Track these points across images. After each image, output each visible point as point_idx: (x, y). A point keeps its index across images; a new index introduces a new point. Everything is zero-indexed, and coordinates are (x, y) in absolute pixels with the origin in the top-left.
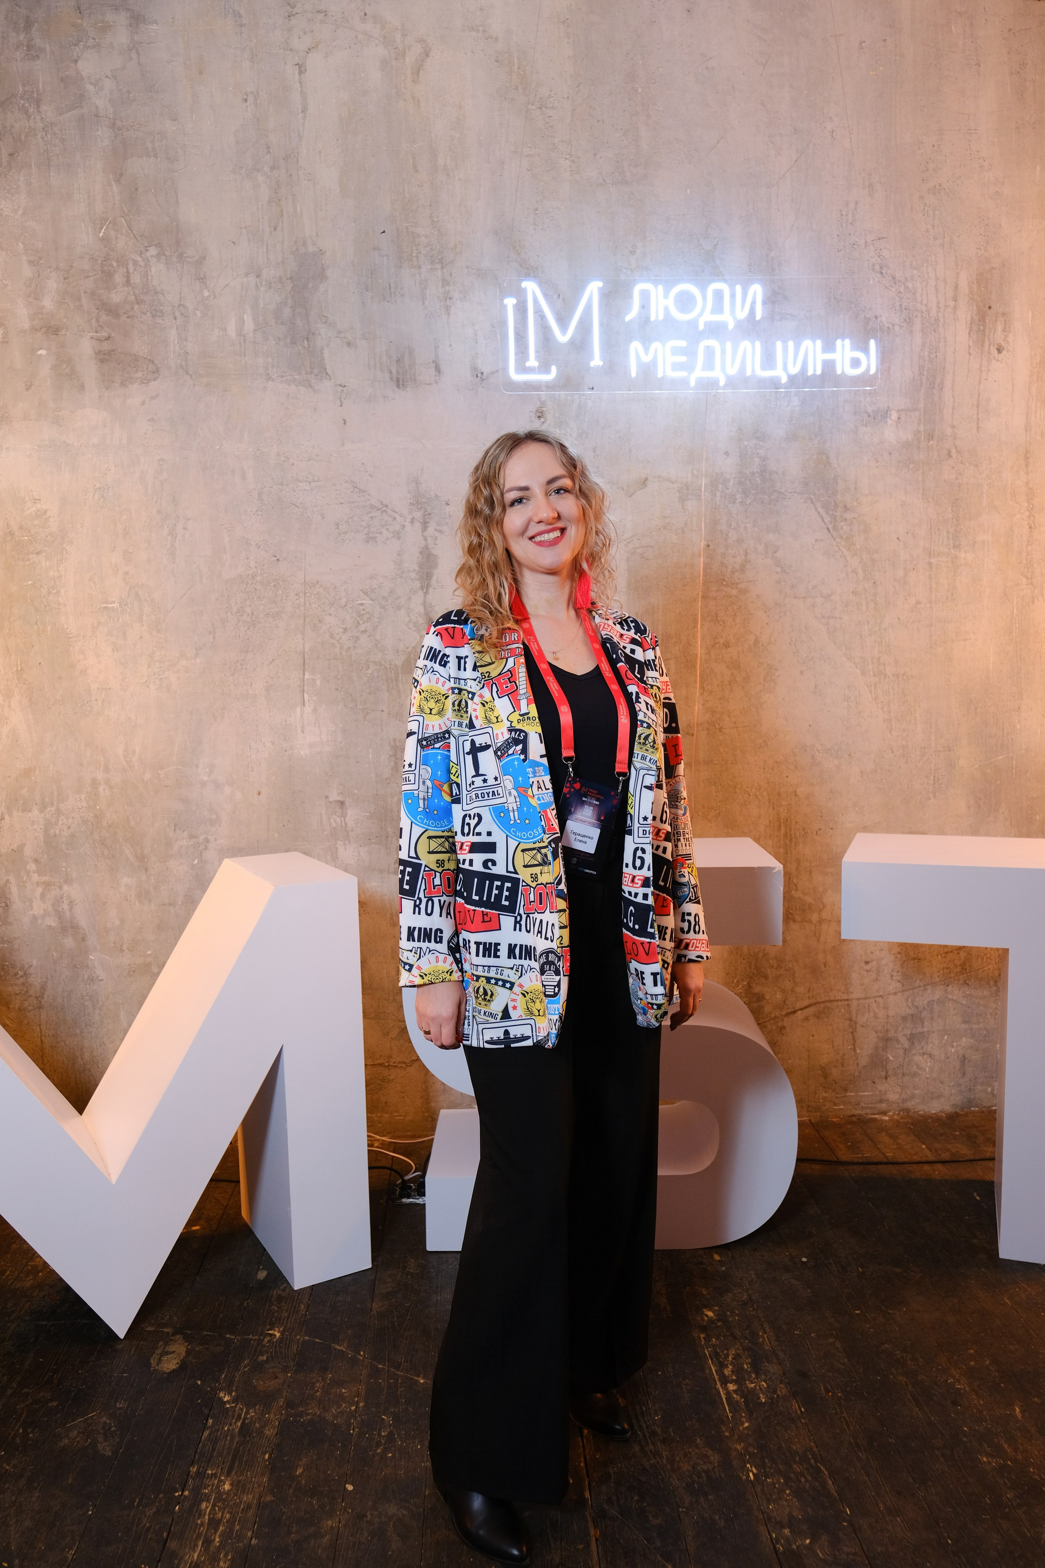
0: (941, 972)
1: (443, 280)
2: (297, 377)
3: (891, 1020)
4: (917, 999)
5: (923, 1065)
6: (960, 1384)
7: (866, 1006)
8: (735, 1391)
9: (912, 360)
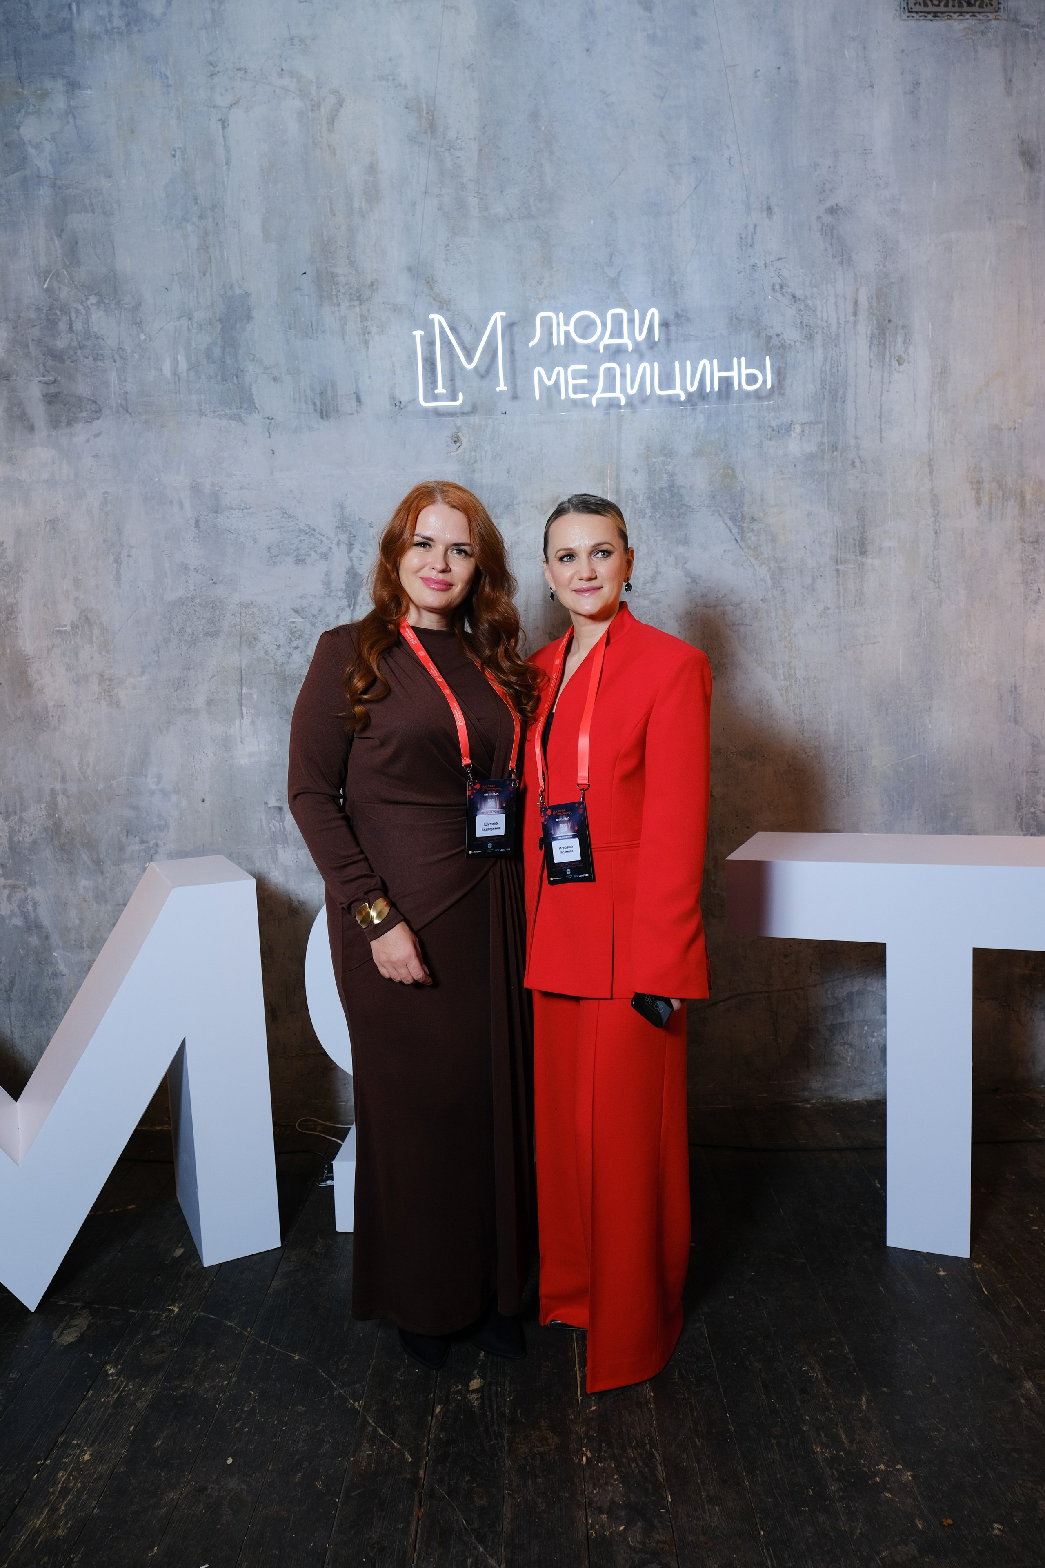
0: (860, 964)
1: (361, 316)
2: (228, 412)
3: (811, 1011)
4: (837, 991)
5: (845, 1055)
6: (813, 1372)
7: (787, 998)
9: (814, 375)
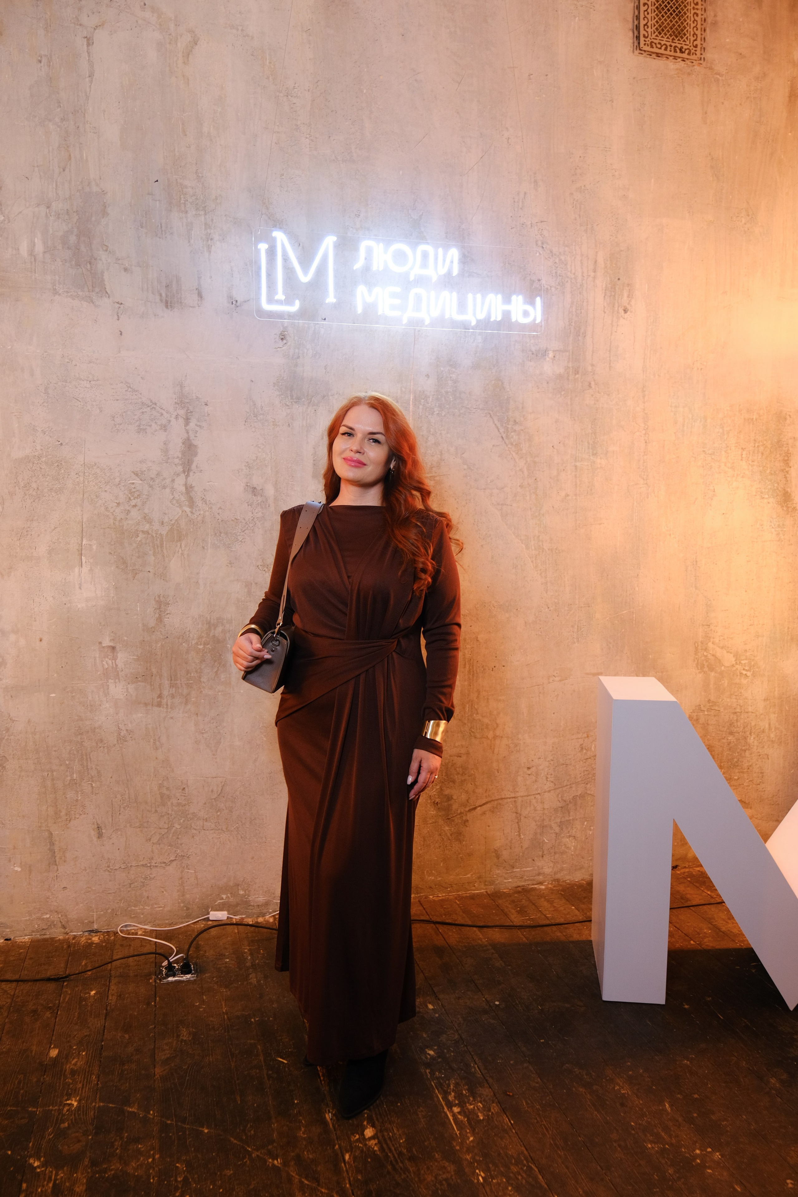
0: (582, 774)
1: (206, 224)
3: (546, 812)
4: (565, 795)
5: (570, 846)
6: (624, 1090)
7: (528, 801)
8: (459, 1113)
9: (564, 314)
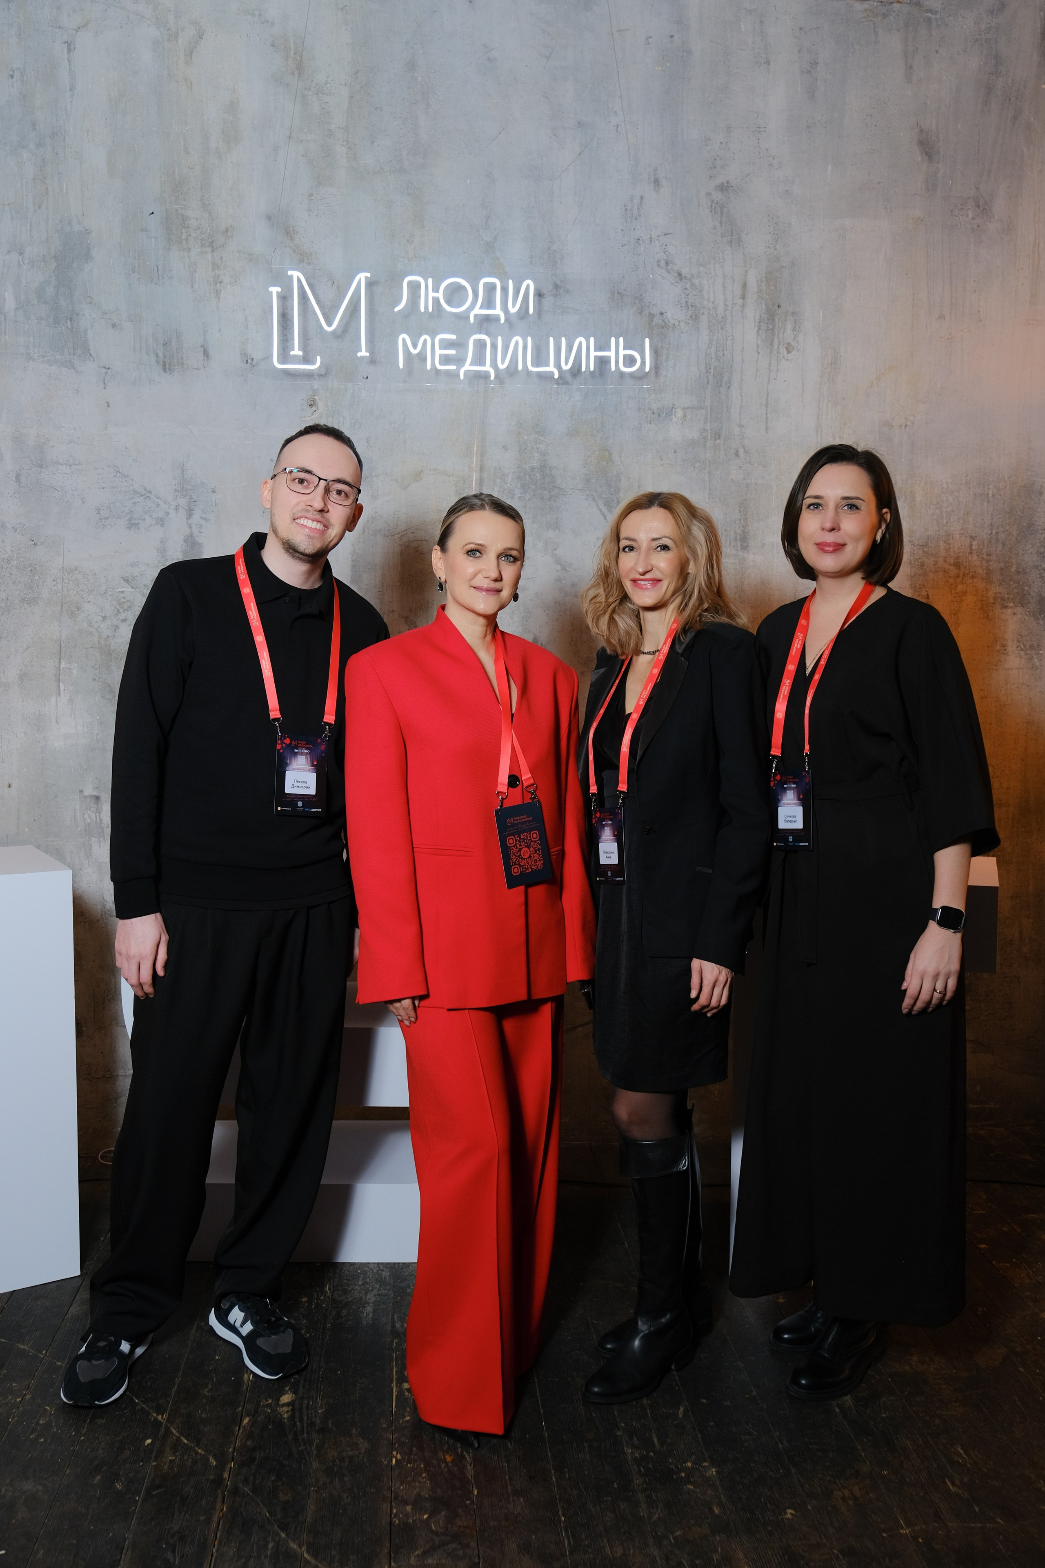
1: (213, 264)
2: (59, 357)
9: (698, 357)
